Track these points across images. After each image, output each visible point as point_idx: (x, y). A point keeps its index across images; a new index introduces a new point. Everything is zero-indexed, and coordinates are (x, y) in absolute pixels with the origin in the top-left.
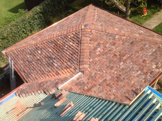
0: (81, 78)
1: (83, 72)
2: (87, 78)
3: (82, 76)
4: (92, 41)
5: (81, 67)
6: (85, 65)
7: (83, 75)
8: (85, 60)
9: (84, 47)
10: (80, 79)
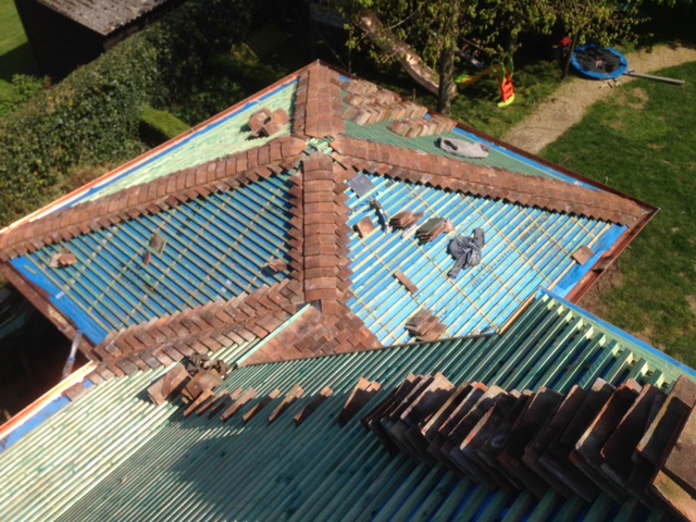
0: (314, 324)
1: (317, 303)
2: (333, 324)
3: (316, 316)
4: (342, 194)
5: (310, 286)
6: (323, 278)
7: (319, 315)
8: (323, 261)
9: (317, 217)
10: (311, 329)
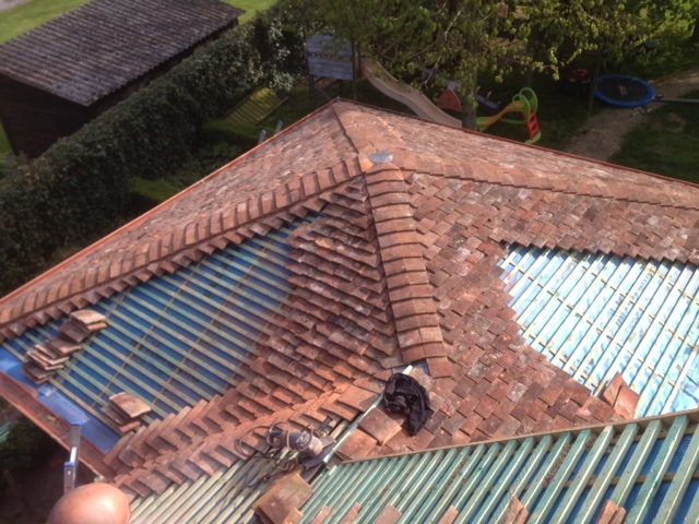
1: (422, 363)
2: (449, 392)
3: (424, 381)
4: (424, 220)
5: (407, 339)
6: (423, 330)
7: (429, 379)
8: (418, 306)
9: (398, 251)
